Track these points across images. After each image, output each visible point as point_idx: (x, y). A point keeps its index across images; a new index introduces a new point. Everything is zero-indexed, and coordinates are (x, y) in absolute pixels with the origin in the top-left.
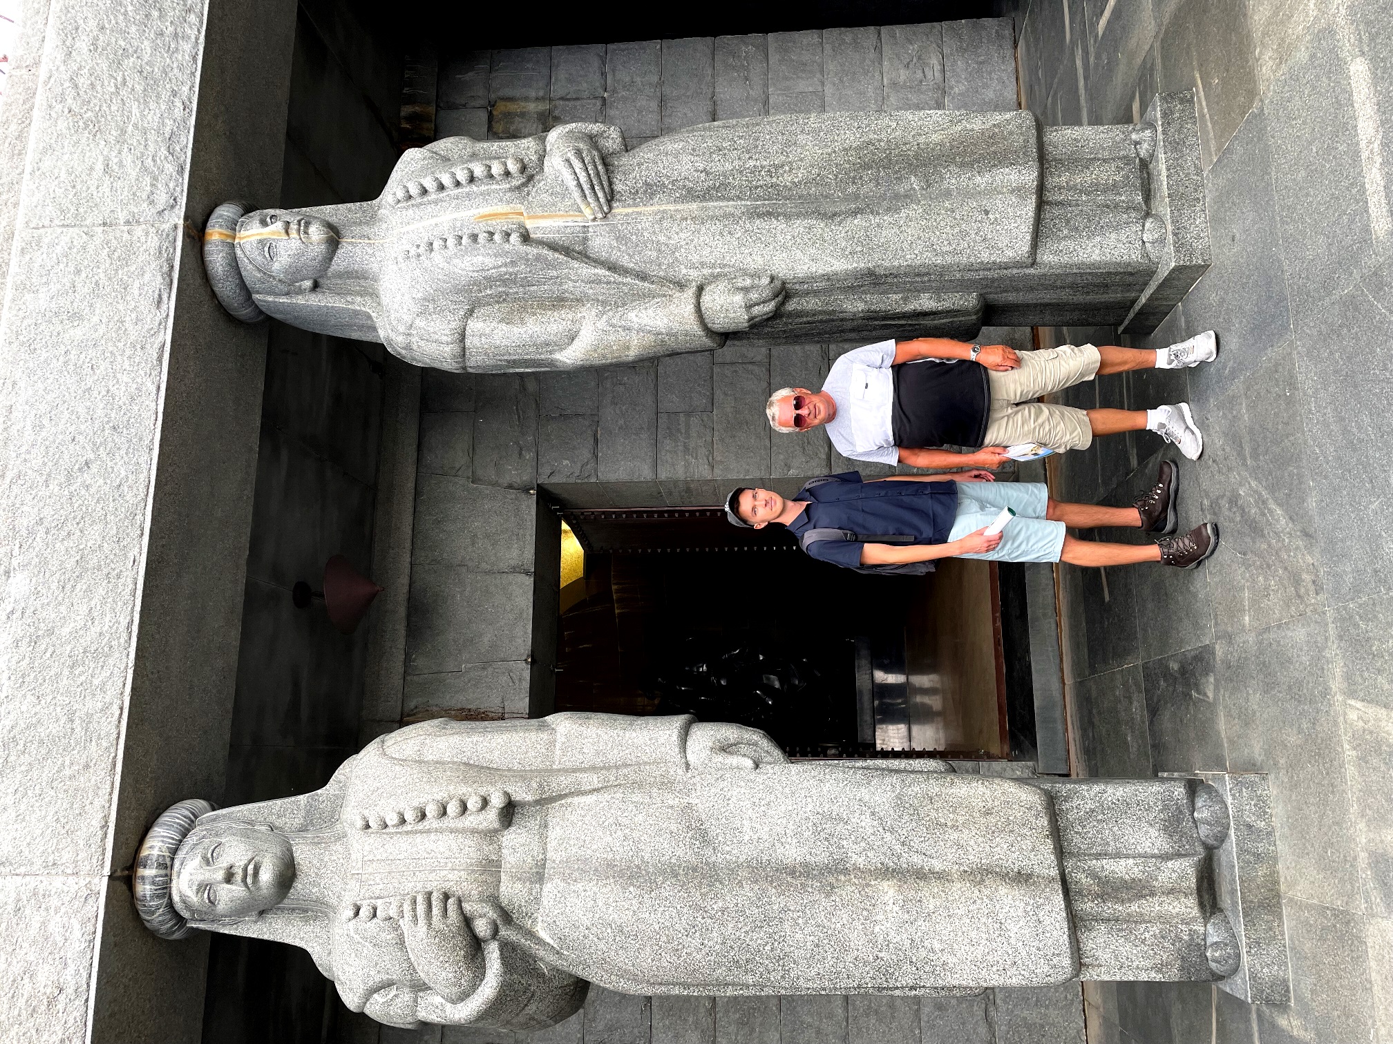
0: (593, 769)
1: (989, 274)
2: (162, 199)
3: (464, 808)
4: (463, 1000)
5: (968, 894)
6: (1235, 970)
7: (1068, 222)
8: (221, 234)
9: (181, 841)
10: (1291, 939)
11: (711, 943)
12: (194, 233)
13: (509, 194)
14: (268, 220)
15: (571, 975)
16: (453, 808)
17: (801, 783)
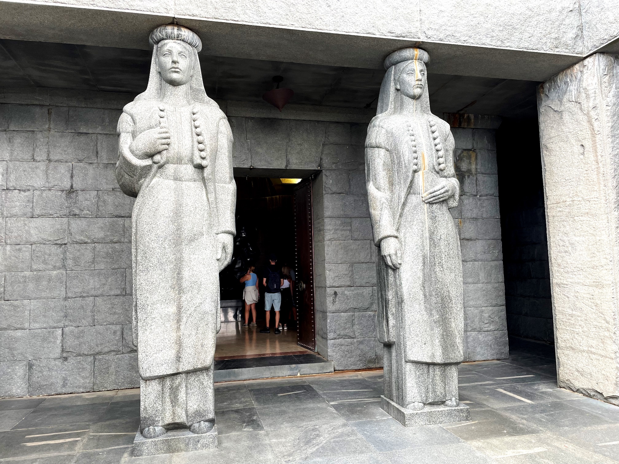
0: (216, 198)
1: (402, 346)
2: (430, 33)
3: (201, 151)
4: (131, 151)
5: (172, 338)
6: (145, 437)
7: (422, 374)
8: (417, 55)
9: (187, 43)
10: (157, 457)
11: (152, 243)
12: (417, 44)
13: (432, 164)
14: (422, 72)
15: (139, 191)
16: (201, 146)
17: (212, 277)
